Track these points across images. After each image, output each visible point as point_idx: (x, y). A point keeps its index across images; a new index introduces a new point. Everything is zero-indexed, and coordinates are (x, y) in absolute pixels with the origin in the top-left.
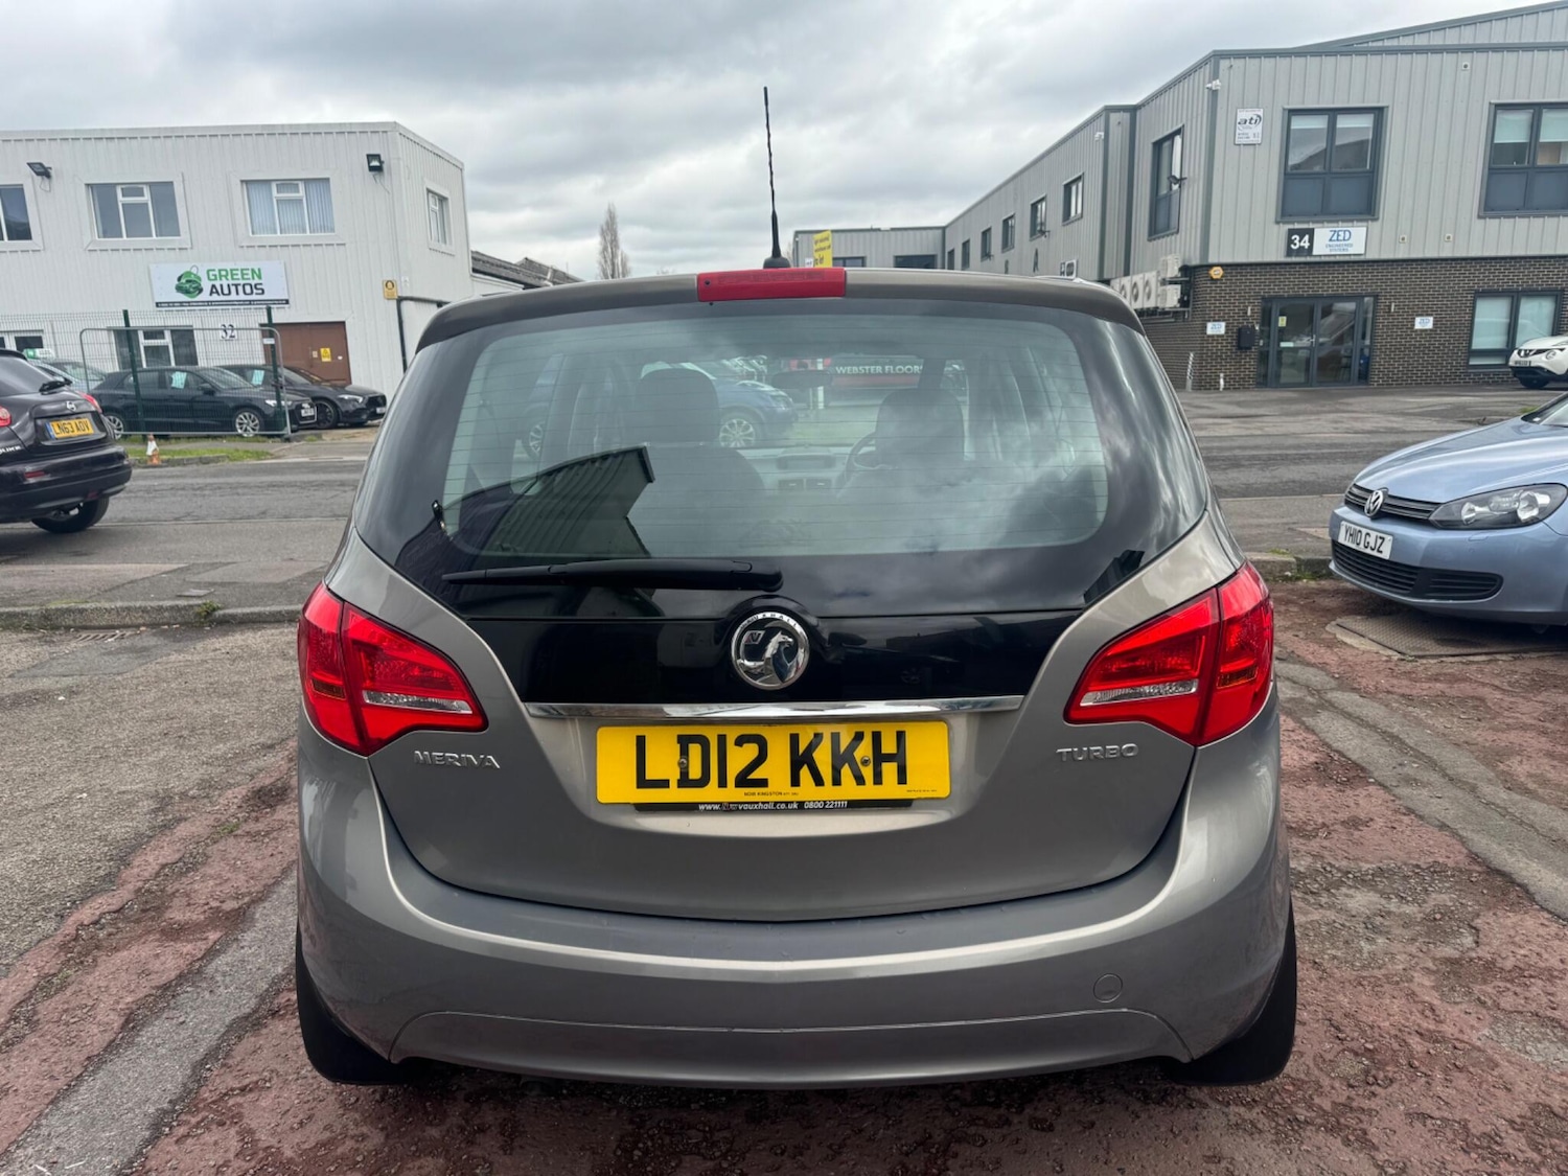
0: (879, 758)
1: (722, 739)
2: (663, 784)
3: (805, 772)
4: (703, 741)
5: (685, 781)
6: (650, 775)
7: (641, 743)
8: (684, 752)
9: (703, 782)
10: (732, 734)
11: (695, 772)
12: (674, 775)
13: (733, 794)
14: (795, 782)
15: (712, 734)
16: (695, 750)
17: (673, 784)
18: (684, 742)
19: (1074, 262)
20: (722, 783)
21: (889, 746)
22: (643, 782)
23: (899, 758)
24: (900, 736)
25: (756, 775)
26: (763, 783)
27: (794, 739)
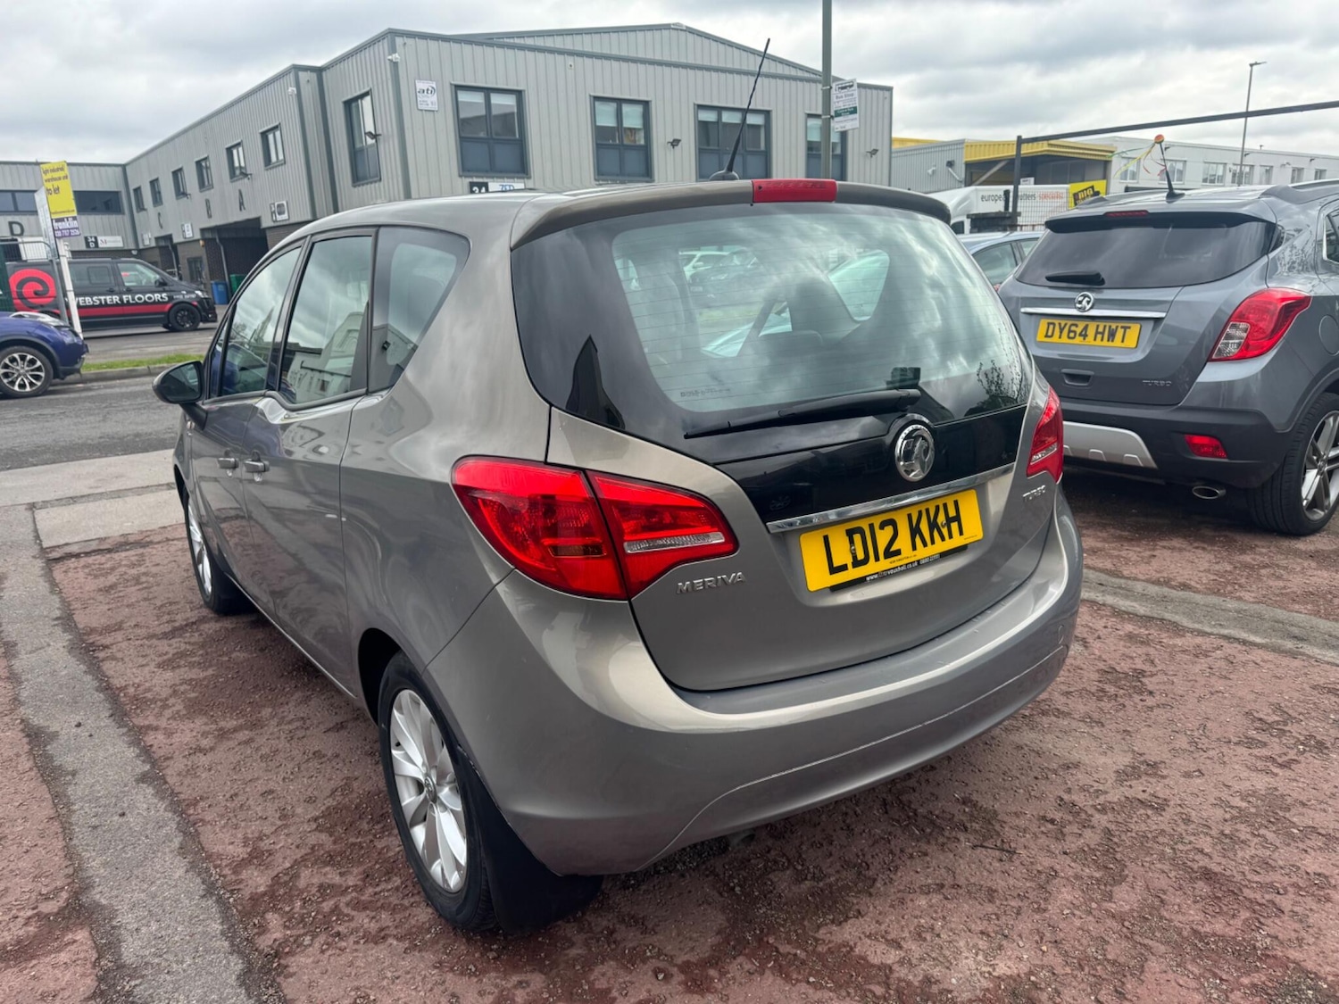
0: (949, 520)
1: (871, 526)
2: (844, 568)
3: (918, 540)
4: (860, 531)
5: (857, 563)
6: (836, 563)
7: (826, 539)
8: (852, 542)
9: (865, 561)
10: (877, 521)
11: (861, 556)
12: (849, 561)
13: (884, 564)
14: (914, 548)
15: (864, 524)
16: (857, 538)
17: (850, 566)
18: (850, 533)
19: (285, 203)
20: (877, 559)
21: (952, 513)
22: (834, 570)
23: (957, 519)
24: (956, 503)
25: (894, 548)
26: (898, 552)
27: (910, 516)
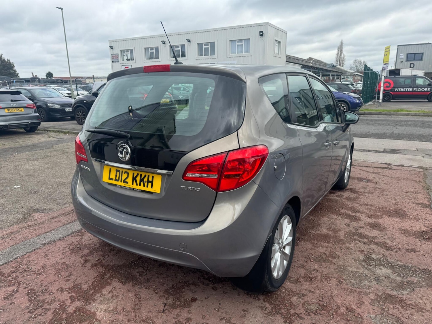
0: (148, 181)
1: (122, 171)
2: (112, 179)
3: (134, 182)
4: (119, 171)
5: (116, 180)
6: (111, 177)
7: (110, 169)
8: (116, 173)
9: (118, 180)
10: (124, 171)
11: (117, 178)
12: (114, 178)
13: (122, 184)
14: (133, 184)
15: (121, 170)
16: (118, 173)
17: (114, 180)
18: (117, 171)
20: (121, 182)
21: (150, 179)
22: (110, 179)
23: (152, 182)
24: (153, 177)
25: (126, 181)
26: (127, 183)
27: (134, 174)
